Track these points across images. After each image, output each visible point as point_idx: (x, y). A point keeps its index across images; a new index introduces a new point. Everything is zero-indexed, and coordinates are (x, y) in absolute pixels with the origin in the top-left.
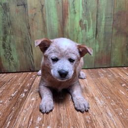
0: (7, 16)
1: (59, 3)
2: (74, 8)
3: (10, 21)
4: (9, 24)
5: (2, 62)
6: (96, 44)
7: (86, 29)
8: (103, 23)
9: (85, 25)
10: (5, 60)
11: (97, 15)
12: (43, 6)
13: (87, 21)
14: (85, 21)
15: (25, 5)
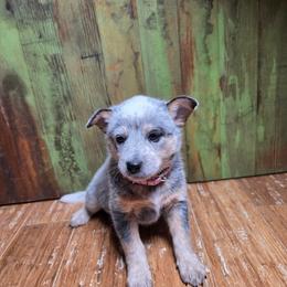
0: (61, 82)
1: (172, 44)
2: (207, 51)
3: (68, 92)
4: (65, 98)
5: (57, 177)
6: (258, 125)
7: (234, 95)
8: (273, 79)
9: (233, 86)
10: (61, 172)
11: (259, 63)
12: (137, 54)
13: (236, 78)
14: (231, 78)
15: (97, 56)
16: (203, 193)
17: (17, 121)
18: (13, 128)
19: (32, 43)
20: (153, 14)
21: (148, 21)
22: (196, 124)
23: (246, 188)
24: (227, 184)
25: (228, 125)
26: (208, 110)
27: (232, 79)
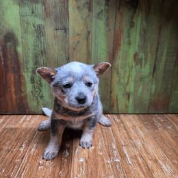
0: (41, 42)
1: (110, 30)
2: (129, 37)
3: (44, 49)
4: (42, 52)
5: (28, 100)
6: (152, 83)
7: (141, 65)
8: (164, 58)
9: (141, 59)
10: (32, 97)
11: (157, 48)
12: (89, 32)
13: (143, 55)
15: (65, 30)
16: (117, 120)
17: (9, 62)
18: (6, 66)
19: (26, 15)
20: (102, 11)
21: (98, 14)
22: (118, 79)
23: (141, 120)
24: (131, 116)
25: (136, 81)
26: (125, 71)
27: (141, 55)
